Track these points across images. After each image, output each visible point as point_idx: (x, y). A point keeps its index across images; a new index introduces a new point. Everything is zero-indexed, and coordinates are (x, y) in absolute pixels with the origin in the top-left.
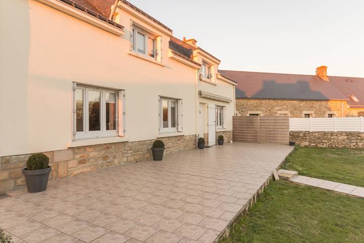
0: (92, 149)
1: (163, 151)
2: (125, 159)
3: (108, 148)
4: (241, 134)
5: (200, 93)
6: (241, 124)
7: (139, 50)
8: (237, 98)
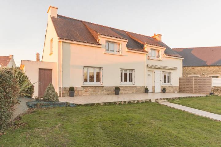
0: (90, 88)
1: (119, 91)
2: (103, 93)
3: (96, 88)
4: (184, 88)
5: (148, 66)
6: (184, 82)
7: (111, 51)
8: (184, 67)
